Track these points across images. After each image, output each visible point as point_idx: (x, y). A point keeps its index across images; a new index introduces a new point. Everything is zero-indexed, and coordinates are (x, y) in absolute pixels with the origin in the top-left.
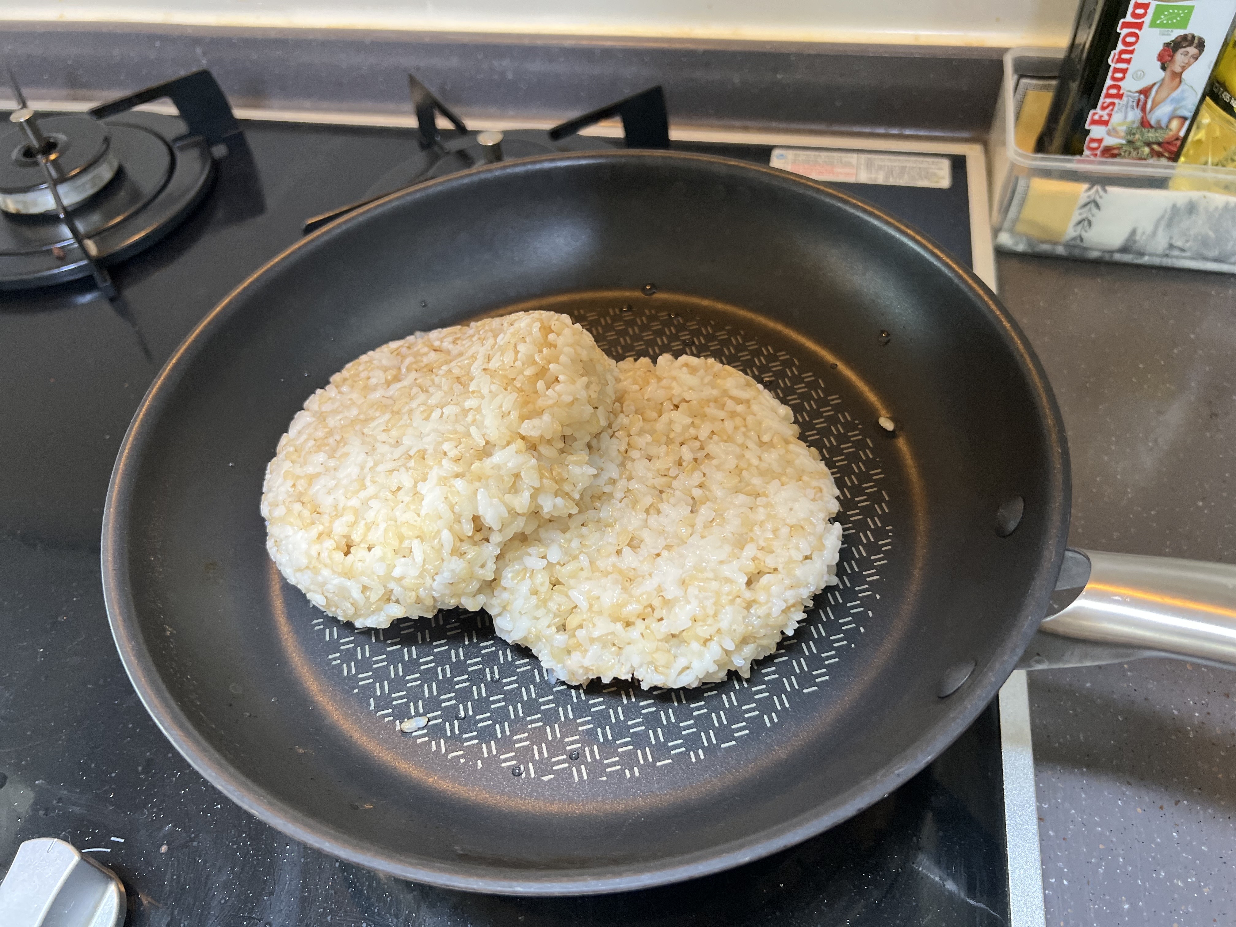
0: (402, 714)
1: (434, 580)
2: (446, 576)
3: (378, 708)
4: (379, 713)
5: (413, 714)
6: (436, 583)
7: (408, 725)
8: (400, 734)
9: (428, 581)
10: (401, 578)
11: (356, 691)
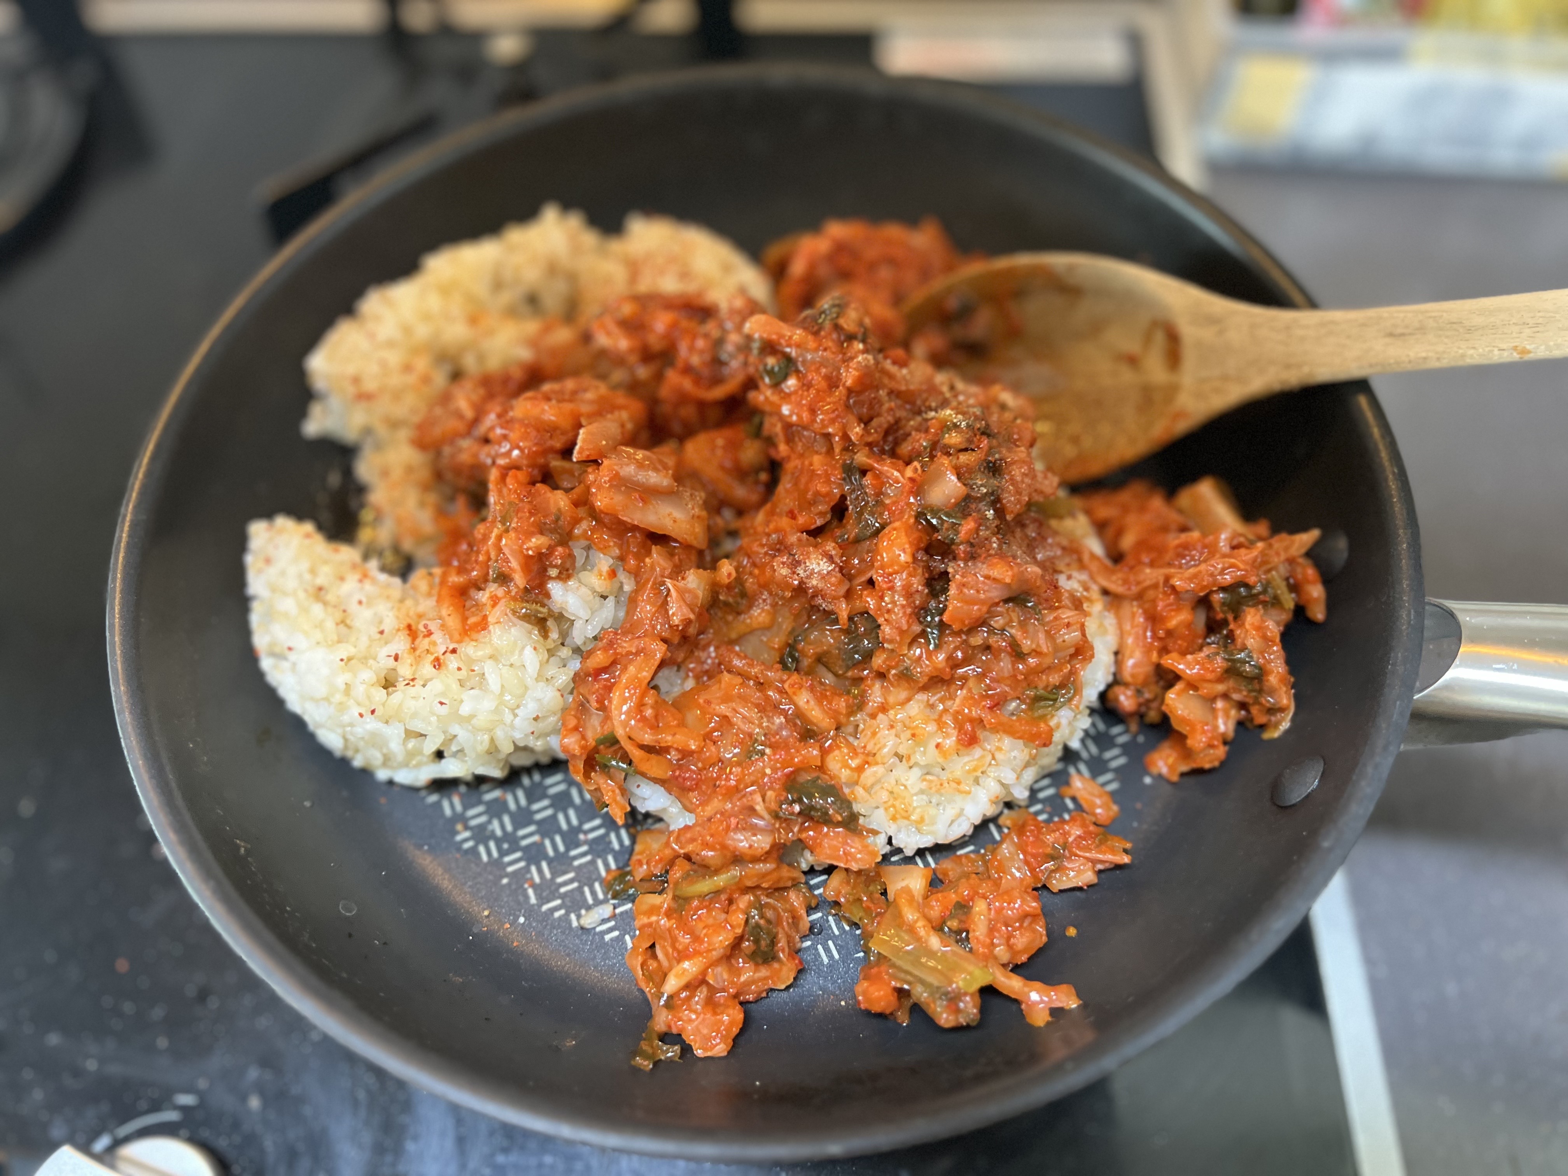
0: (575, 903)
1: (516, 715)
2: (530, 708)
3: (543, 901)
4: (545, 908)
5: (590, 901)
6: (518, 720)
7: (589, 919)
8: (580, 932)
9: (508, 717)
10: (472, 716)
11: (505, 881)
